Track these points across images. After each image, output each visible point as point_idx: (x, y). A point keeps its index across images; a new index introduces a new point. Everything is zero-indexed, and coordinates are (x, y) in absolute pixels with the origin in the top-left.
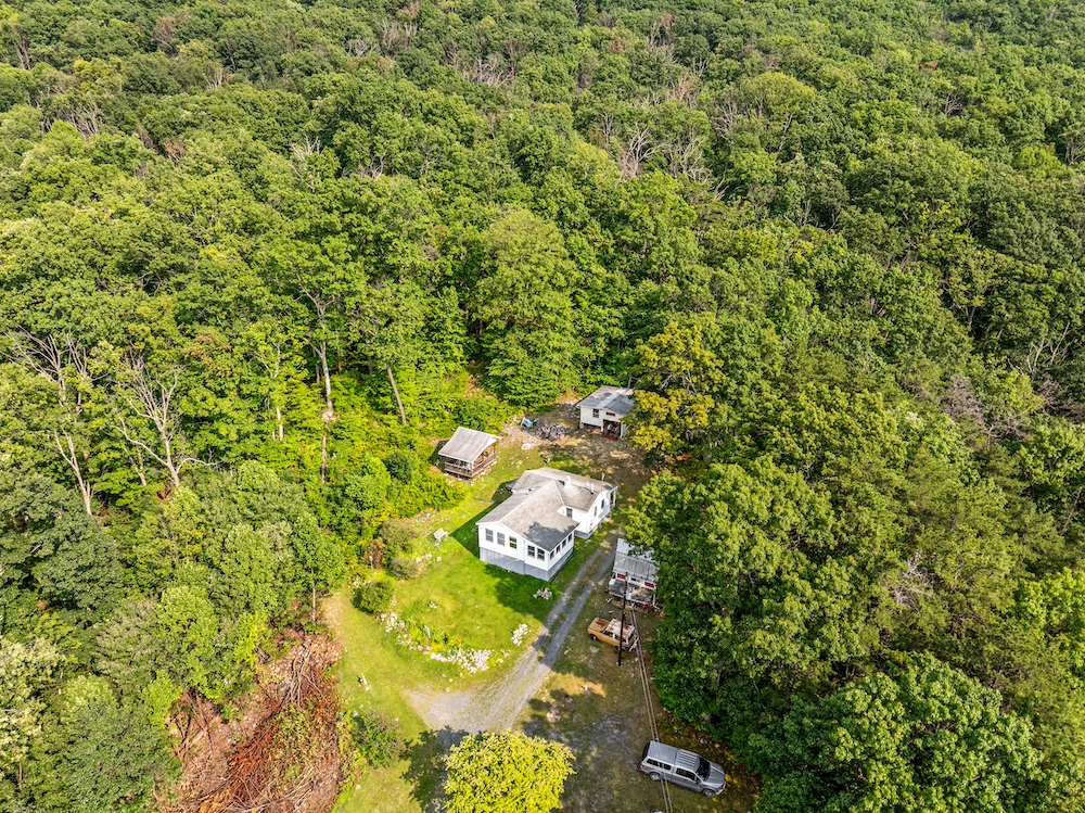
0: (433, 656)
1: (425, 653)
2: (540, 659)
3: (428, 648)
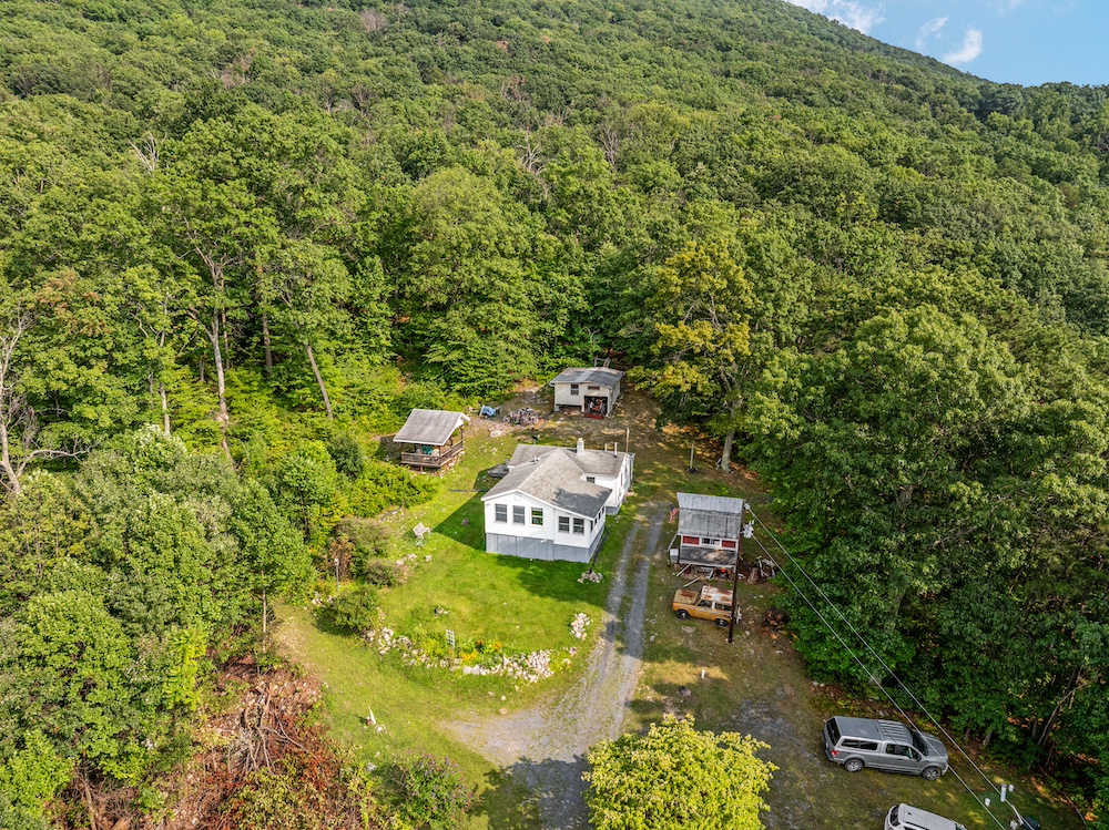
0: (468, 670)
1: (453, 668)
2: (620, 650)
3: (456, 661)
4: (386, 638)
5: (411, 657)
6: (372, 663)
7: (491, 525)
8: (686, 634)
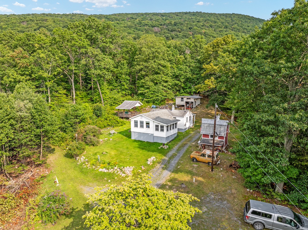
1: (96, 169)
3: (98, 167)
4: (81, 159)
5: (85, 165)
6: (73, 166)
7: (133, 129)
8: (193, 166)
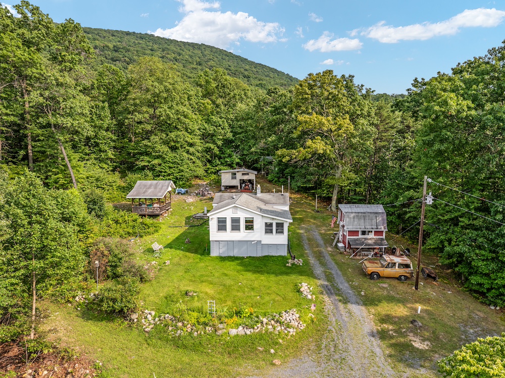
0: (233, 332)
1: (219, 332)
3: (221, 326)
4: (148, 318)
5: (177, 328)
6: (140, 339)
7: (215, 234)
8: (384, 287)
